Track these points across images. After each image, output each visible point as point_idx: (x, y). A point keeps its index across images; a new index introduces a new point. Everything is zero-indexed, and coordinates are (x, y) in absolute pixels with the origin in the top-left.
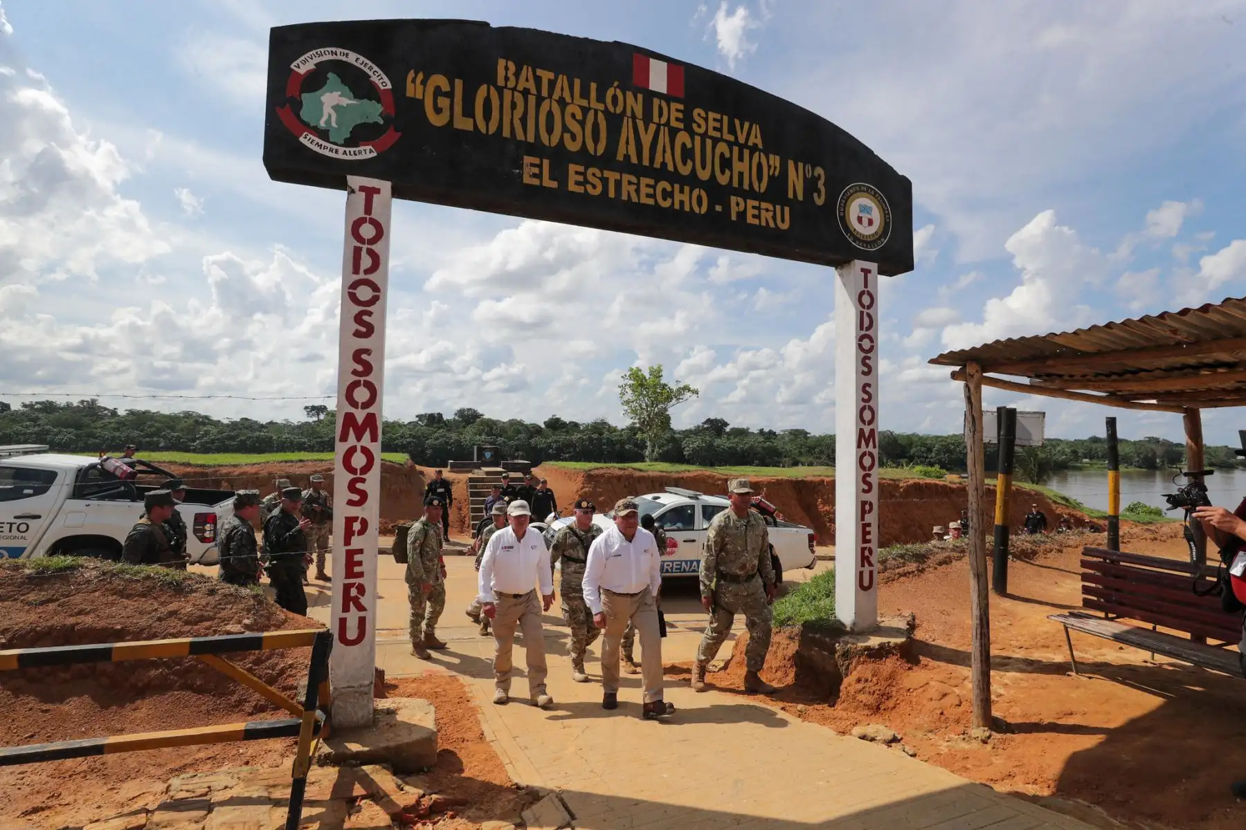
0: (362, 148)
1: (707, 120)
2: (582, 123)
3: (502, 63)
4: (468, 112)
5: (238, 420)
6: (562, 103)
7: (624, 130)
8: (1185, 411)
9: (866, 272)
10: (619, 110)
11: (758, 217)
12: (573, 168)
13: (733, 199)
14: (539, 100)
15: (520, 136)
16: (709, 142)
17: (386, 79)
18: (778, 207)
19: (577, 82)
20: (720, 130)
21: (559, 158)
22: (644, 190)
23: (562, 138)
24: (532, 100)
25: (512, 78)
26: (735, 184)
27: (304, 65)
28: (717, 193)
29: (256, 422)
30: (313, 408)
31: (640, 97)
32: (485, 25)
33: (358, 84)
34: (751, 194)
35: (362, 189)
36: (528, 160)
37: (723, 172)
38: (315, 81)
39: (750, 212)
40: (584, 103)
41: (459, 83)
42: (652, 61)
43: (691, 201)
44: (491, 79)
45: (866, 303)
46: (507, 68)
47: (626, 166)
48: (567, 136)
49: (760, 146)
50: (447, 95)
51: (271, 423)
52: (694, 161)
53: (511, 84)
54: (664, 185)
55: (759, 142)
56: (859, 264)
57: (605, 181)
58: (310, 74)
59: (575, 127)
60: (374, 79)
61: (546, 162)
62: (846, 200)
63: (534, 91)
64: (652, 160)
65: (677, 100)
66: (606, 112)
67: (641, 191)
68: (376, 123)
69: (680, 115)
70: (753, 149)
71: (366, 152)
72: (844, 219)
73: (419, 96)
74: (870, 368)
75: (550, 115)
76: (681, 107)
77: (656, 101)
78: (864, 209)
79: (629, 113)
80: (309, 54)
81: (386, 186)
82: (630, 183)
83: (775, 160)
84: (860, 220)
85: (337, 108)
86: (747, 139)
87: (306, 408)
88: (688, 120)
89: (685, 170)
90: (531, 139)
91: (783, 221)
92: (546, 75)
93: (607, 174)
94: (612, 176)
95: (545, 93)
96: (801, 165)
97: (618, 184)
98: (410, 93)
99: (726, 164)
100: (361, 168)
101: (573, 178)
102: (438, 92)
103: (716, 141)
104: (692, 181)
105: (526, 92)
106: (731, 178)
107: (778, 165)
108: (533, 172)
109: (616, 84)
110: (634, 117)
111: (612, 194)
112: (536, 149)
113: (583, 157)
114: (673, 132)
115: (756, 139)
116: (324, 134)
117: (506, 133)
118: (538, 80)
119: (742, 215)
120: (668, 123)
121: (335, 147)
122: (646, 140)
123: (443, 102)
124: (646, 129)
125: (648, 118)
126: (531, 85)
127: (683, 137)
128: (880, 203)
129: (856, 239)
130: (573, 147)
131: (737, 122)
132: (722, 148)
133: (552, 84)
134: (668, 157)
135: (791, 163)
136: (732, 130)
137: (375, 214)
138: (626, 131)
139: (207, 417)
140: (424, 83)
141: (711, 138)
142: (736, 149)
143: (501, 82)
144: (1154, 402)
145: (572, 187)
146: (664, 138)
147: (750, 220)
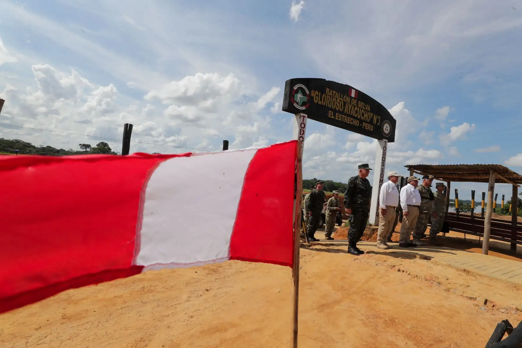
0: (303, 107)
1: (361, 104)
2: (339, 103)
3: (327, 89)
4: (321, 100)
5: (46, 147)
6: (336, 98)
7: (346, 106)
8: (448, 182)
9: (385, 142)
10: (346, 101)
11: (367, 127)
12: (337, 114)
13: (363, 123)
14: (333, 98)
15: (329, 106)
16: (360, 109)
17: (308, 92)
18: (371, 126)
19: (339, 94)
20: (362, 106)
21: (335, 111)
22: (348, 120)
23: (336, 107)
24: (331, 98)
25: (329, 93)
26: (364, 120)
27: (295, 88)
28: (361, 121)
29: (54, 149)
30: (84, 145)
31: (350, 98)
32: (325, 80)
33: (304, 93)
34: (367, 122)
35: (303, 116)
36: (330, 112)
37: (362, 117)
38: (297, 92)
39: (366, 126)
40: (340, 99)
41: (320, 93)
42: (352, 89)
43: (356, 123)
44: (325, 93)
45: (385, 149)
46: (328, 90)
47: (345, 114)
48: (337, 107)
49: (369, 111)
50: (318, 96)
51: (62, 150)
52: (357, 114)
53: (328, 94)
54: (352, 119)
55: (369, 110)
56: (385, 140)
57: (342, 117)
58: (296, 89)
59: (338, 105)
60: (306, 91)
61: (333, 112)
62: (384, 124)
63: (332, 96)
64: (350, 113)
65: (356, 99)
66: (344, 101)
67: (347, 120)
68: (306, 102)
69: (356, 103)
70: (368, 111)
71: (304, 108)
72: (383, 129)
73: (313, 96)
74: (384, 165)
75: (334, 101)
76: (356, 101)
77: (352, 99)
78: (387, 127)
79: (347, 102)
80: (297, 85)
81: (306, 116)
82: (346, 118)
83: (372, 114)
84: (386, 129)
85: (300, 98)
86: (367, 109)
87: (80, 145)
88: (357, 104)
89: (356, 116)
90: (330, 107)
91: (372, 129)
92: (334, 92)
93: (342, 116)
94: (343, 116)
95: (334, 97)
96: (376, 116)
97: (344, 118)
98: (312, 95)
99: (363, 115)
100: (303, 111)
101: (337, 116)
102: (316, 95)
103: (362, 109)
104: (356, 118)
105: (331, 96)
106: (363, 118)
107: (372, 115)
108: (330, 114)
109: (346, 95)
110: (348, 103)
111: (343, 121)
112: (331, 109)
113: (339, 112)
114: (355, 107)
115: (369, 109)
116: (297, 103)
117: (327, 105)
118: (333, 93)
119: (365, 127)
120: (354, 105)
121: (299, 106)
122: (350, 108)
123: (317, 97)
124: (350, 105)
125: (350, 103)
126: (331, 94)
127: (356, 108)
128: (390, 125)
129: (384, 134)
130: (337, 109)
131: (366, 105)
132: (363, 110)
133: (335, 94)
134: (353, 113)
135: (374, 115)
136: (365, 107)
137: (304, 122)
138: (347, 107)
139: (29, 144)
140: (314, 93)
141: (361, 108)
142: (365, 111)
143: (327, 94)
144: (442, 179)
145: (337, 119)
146: (353, 108)
147: (366, 128)
